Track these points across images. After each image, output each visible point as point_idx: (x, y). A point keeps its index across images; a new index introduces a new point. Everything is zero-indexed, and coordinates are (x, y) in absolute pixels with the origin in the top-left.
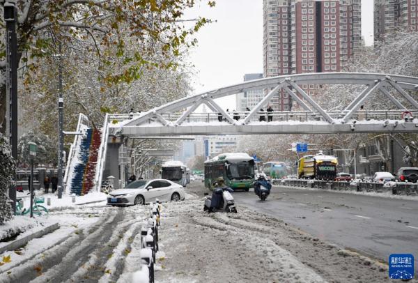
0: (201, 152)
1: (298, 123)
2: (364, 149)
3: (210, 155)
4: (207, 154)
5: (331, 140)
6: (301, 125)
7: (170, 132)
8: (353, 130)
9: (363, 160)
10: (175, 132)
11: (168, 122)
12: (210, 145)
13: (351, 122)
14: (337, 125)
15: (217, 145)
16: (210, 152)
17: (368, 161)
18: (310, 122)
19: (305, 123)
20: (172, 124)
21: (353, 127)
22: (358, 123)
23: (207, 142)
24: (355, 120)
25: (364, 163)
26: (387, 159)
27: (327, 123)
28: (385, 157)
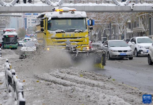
0: (22, 26)
1: (95, 4)
2: (129, 24)
3: (28, 28)
4: (26, 27)
5: (110, 18)
6: (97, 6)
7: (7, 10)
8: (132, 10)
9: (129, 31)
10: (10, 10)
11: (5, 3)
12: (28, 21)
13: (130, 5)
14: (122, 6)
15: (32, 21)
16: (28, 26)
17: (132, 32)
18: (103, 4)
19: (100, 5)
20: (8, 5)
21: (132, 8)
22: (135, 5)
23: (26, 19)
24: (133, 3)
25: (129, 33)
26: (146, 30)
27: (114, 5)
28: (145, 29)
